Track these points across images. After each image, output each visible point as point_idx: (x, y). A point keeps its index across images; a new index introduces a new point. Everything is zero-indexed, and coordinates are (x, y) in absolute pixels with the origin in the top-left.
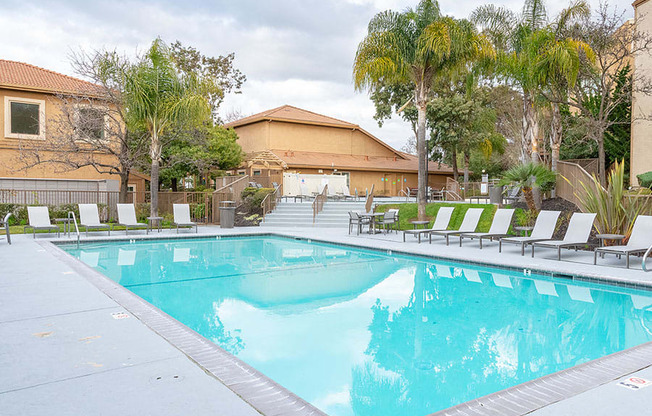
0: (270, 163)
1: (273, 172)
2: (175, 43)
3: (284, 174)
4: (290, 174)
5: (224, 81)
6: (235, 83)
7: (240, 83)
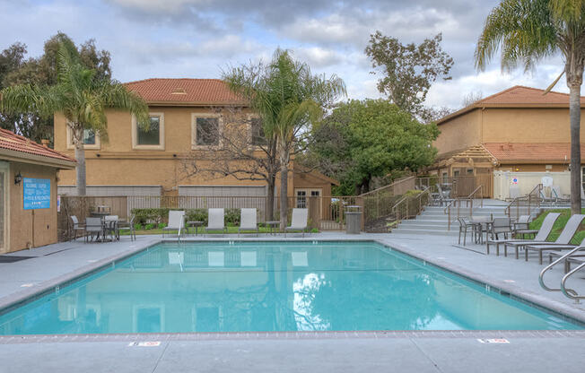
0: (475, 160)
1: (480, 170)
2: (375, 34)
3: (495, 172)
4: (501, 172)
5: (429, 68)
6: (442, 68)
7: (448, 68)
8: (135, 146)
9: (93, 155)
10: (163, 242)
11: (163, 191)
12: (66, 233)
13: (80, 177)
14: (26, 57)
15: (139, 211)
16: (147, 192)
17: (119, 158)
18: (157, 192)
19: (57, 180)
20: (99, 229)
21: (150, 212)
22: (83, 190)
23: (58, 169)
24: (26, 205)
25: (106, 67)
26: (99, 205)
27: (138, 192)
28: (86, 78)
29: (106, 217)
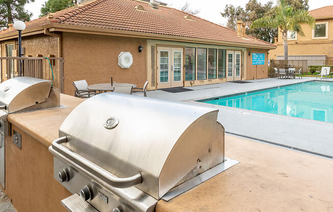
8: (313, 38)
9: (294, 43)
10: (314, 81)
11: (327, 58)
12: (272, 74)
13: (285, 52)
14: (273, 6)
15: (312, 67)
16: (319, 58)
17: (305, 44)
18: (324, 58)
19: (268, 53)
20: (284, 73)
21: (317, 67)
22: (286, 58)
23: (269, 50)
24: (253, 63)
25: (306, 4)
26: (290, 63)
27: (314, 58)
28: (289, 11)
29: (289, 69)
